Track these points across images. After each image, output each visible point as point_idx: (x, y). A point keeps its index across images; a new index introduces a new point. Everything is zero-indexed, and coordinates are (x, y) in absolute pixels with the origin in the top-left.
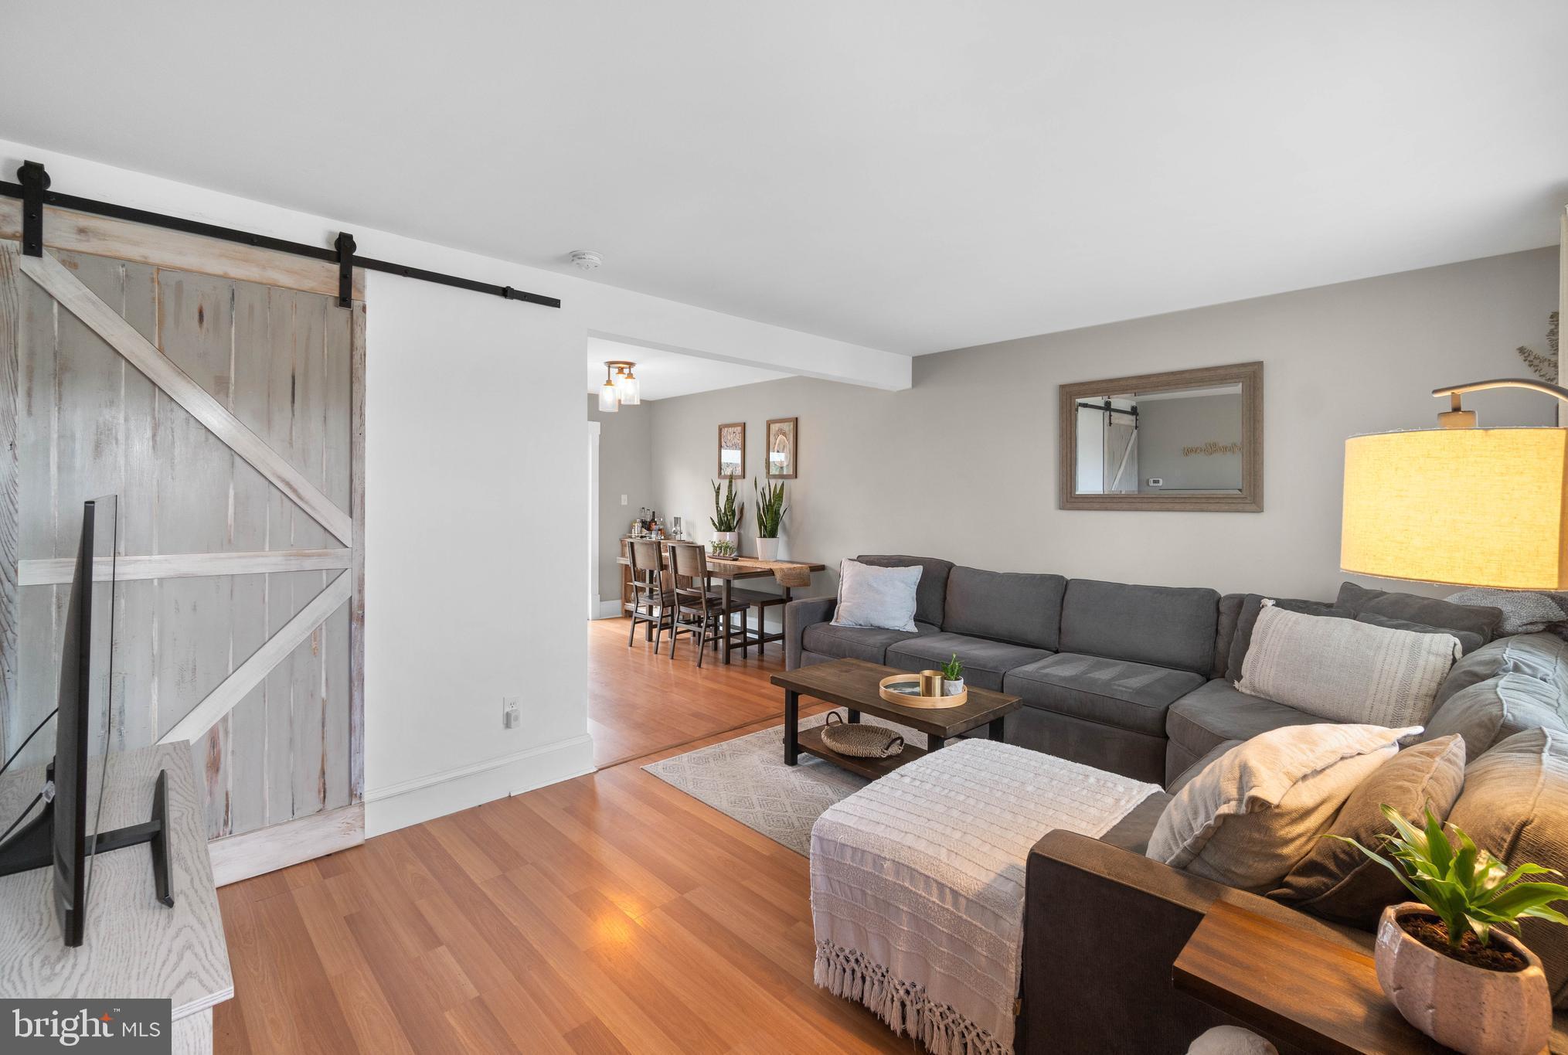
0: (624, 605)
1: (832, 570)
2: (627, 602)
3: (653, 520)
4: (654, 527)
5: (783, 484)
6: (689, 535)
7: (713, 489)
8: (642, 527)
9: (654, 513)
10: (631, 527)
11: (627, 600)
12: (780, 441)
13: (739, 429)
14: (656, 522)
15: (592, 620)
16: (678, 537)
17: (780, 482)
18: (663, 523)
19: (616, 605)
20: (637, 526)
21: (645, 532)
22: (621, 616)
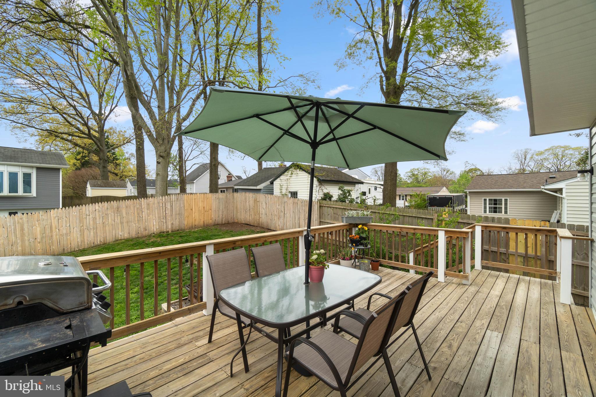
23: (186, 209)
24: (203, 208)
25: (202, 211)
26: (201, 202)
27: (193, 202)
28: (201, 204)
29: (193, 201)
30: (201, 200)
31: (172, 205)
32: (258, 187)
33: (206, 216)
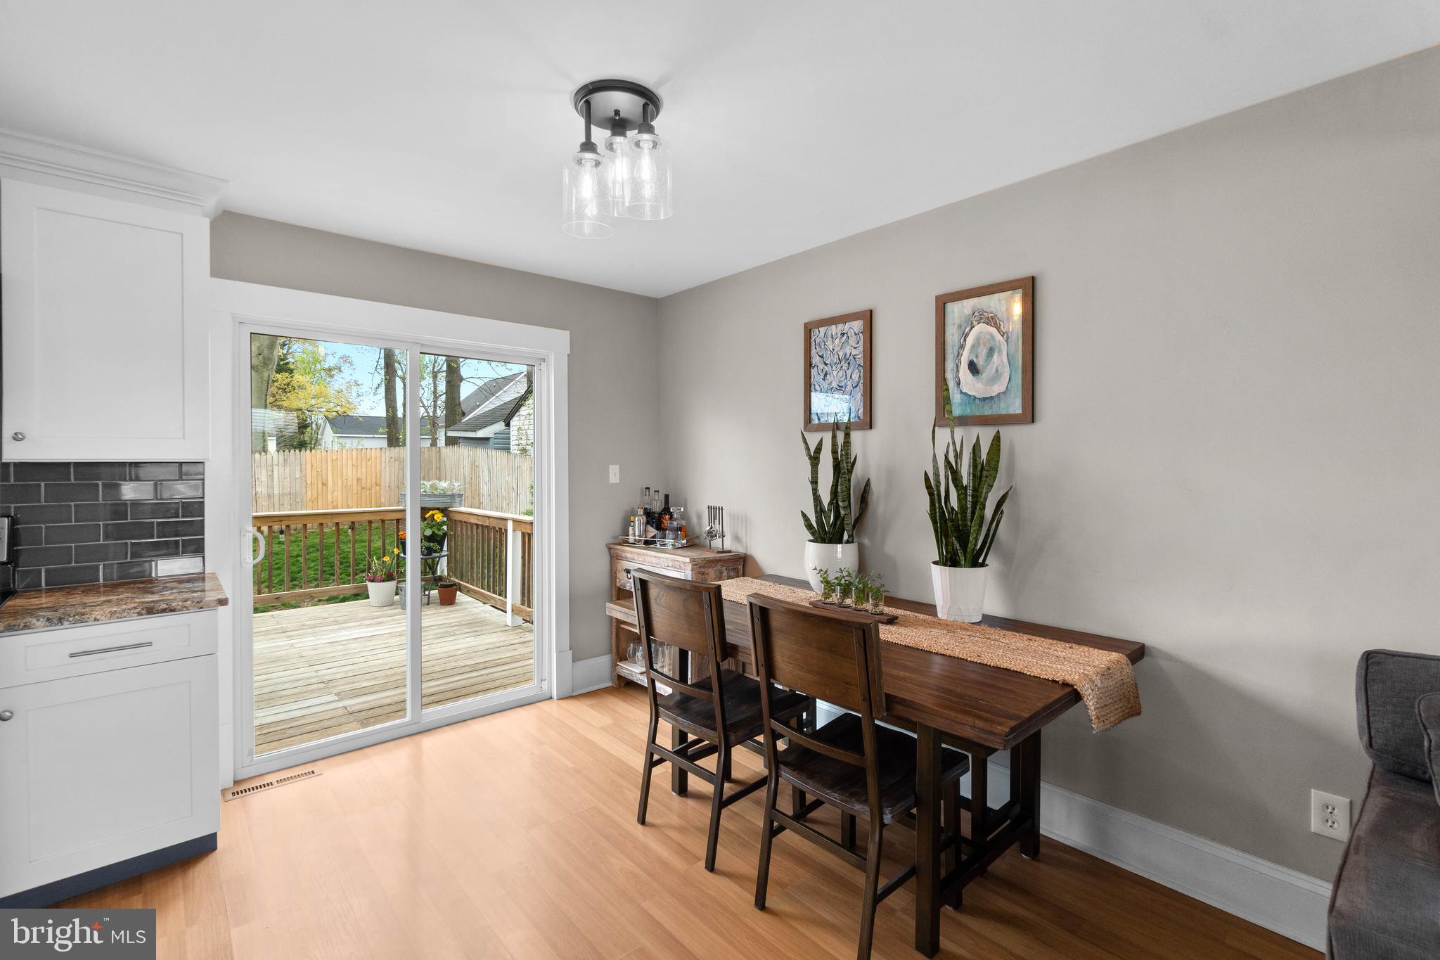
0: (614, 665)
1: (1169, 657)
2: (621, 660)
3: (666, 510)
4: (666, 521)
5: (997, 439)
6: (737, 538)
7: (804, 452)
8: (648, 523)
9: (667, 497)
10: (626, 524)
11: (622, 656)
12: (978, 340)
13: (857, 325)
14: (671, 515)
15: (558, 699)
16: (717, 543)
17: (986, 435)
18: (684, 516)
19: (599, 667)
20: (639, 521)
21: (652, 531)
22: (609, 684)
23: (308, 482)
24: (355, 482)
25: (355, 487)
26: (350, 467)
27: (329, 468)
28: (350, 473)
29: (329, 464)
30: (350, 463)
31: (270, 473)
32: (480, 434)
33: (363, 498)
